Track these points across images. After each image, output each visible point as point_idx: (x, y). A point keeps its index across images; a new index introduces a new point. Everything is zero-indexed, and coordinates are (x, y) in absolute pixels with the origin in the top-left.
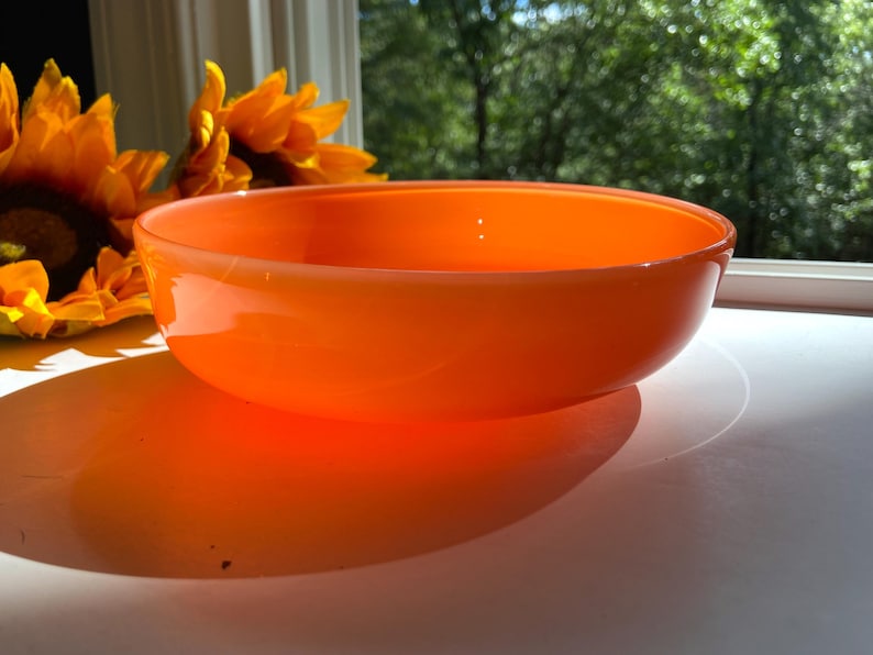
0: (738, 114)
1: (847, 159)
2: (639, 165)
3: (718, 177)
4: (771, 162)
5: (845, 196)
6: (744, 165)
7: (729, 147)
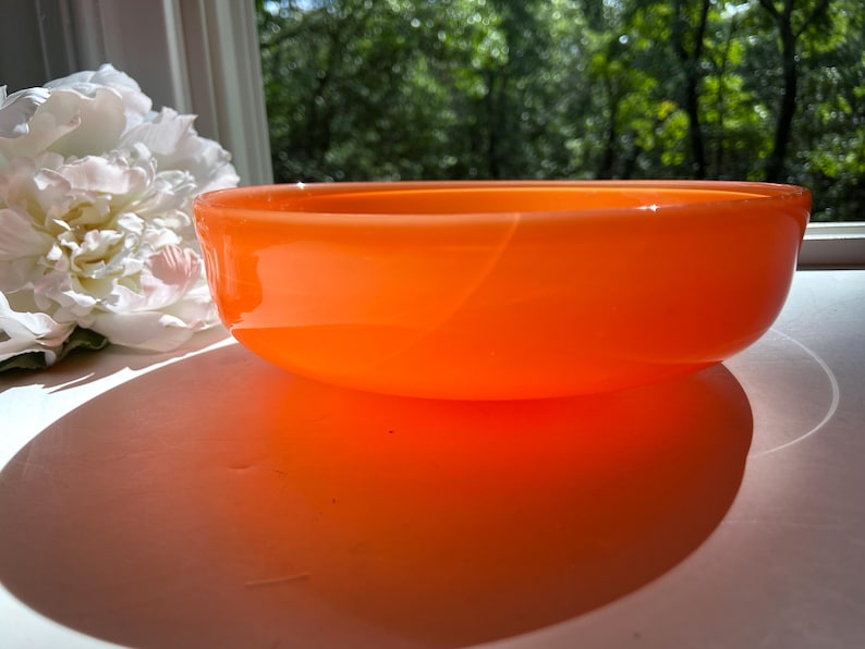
0: (477, 103)
1: (564, 139)
2: (400, 148)
3: (466, 158)
4: (506, 145)
5: (564, 171)
6: (485, 147)
7: (473, 132)
